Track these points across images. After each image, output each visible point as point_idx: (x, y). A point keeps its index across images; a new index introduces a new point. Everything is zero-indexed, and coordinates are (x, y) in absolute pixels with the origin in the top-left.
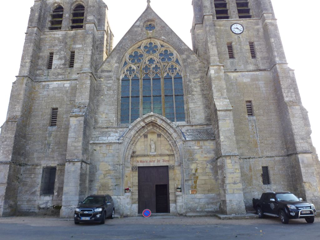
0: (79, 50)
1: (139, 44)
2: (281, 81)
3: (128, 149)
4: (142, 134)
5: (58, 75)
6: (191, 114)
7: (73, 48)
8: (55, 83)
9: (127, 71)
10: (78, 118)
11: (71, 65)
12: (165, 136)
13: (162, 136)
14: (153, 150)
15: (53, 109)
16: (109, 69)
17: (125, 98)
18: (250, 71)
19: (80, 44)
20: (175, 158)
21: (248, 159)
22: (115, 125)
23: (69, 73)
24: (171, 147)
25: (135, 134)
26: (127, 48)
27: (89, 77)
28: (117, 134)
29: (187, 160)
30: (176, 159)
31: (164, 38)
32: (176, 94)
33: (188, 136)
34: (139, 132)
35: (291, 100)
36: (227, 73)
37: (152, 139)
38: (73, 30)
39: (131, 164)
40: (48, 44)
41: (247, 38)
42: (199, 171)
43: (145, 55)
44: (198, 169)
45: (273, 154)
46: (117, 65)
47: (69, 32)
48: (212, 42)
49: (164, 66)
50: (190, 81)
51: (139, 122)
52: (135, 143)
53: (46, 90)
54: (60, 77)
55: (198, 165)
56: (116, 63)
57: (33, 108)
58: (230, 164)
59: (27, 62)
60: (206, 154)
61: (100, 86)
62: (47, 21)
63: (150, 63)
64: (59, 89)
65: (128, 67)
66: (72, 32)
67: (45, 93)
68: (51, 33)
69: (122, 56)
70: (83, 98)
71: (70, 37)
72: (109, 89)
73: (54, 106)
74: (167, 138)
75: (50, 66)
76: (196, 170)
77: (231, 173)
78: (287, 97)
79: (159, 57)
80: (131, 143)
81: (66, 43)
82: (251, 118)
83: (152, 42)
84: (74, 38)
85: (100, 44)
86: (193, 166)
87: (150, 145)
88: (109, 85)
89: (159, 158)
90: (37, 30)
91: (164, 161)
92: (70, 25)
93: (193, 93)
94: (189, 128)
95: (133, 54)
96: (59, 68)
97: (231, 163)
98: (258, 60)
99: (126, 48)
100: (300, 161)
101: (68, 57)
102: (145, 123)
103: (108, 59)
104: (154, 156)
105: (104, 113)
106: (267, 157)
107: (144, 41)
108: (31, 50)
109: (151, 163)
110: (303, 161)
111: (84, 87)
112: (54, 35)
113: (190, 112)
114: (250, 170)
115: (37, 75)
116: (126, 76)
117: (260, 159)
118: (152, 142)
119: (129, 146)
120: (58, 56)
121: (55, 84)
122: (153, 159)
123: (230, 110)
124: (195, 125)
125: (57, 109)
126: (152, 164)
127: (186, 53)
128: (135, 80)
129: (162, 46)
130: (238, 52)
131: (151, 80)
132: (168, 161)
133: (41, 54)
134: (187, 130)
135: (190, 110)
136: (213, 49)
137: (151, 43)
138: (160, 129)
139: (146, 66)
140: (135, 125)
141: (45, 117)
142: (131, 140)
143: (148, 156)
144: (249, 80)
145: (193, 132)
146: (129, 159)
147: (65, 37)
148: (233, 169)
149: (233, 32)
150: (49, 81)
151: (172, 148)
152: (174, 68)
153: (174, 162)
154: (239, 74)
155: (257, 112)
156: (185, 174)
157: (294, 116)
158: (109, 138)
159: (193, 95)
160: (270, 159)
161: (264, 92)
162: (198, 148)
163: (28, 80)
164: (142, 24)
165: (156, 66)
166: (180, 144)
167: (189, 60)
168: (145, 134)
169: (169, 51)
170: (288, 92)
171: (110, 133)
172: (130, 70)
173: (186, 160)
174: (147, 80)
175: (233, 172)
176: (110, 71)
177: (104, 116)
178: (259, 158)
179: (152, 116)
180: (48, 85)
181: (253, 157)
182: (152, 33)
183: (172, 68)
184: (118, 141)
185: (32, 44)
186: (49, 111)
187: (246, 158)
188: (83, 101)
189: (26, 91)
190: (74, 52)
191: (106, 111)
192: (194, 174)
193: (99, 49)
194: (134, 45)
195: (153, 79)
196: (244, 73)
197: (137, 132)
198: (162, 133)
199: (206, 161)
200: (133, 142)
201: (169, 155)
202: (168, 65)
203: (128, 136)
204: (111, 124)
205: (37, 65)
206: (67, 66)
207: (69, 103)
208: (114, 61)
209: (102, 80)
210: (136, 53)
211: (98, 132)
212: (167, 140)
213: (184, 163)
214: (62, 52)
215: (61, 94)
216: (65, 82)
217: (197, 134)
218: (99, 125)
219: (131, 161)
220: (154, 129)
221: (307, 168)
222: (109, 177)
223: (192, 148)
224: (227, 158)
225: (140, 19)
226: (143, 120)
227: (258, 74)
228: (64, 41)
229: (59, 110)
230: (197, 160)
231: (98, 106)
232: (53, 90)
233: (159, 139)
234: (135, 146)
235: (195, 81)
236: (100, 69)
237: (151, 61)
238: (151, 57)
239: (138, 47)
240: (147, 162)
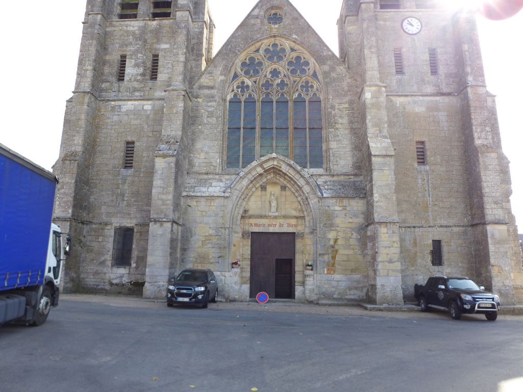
0: (165, 53)
1: (258, 45)
2: (472, 114)
3: (238, 206)
4: (258, 185)
5: (134, 91)
6: (331, 158)
7: (156, 49)
8: (130, 103)
9: (238, 87)
10: (166, 159)
11: (154, 76)
12: (292, 189)
13: (287, 188)
14: (273, 209)
15: (128, 143)
16: (211, 84)
17: (233, 130)
18: (426, 95)
19: (166, 43)
20: (305, 221)
21: (412, 229)
22: (218, 170)
23: (151, 89)
24: (301, 205)
25: (249, 185)
26: (239, 51)
27: (182, 97)
28: (222, 184)
29: (324, 226)
30: (307, 223)
31: (297, 37)
32: (311, 127)
33: (326, 191)
34: (254, 182)
35: (485, 143)
36: (391, 97)
37: (273, 193)
38: (155, 20)
39: (241, 227)
40: (118, 41)
41: (426, 42)
42: (340, 242)
43: (266, 63)
44: (339, 240)
45: (451, 222)
46: (222, 78)
47: (149, 23)
48: (370, 48)
49: (295, 82)
50: (333, 107)
51: (255, 168)
52: (247, 198)
53: (116, 113)
54: (137, 94)
55: (339, 234)
56: (221, 74)
57: (98, 140)
58: (385, 235)
59: (87, 70)
60: (352, 218)
61: (197, 110)
62: (115, 4)
63: (272, 77)
64: (136, 113)
65: (239, 81)
66: (155, 23)
67: (116, 118)
68: (122, 23)
69: (231, 64)
70: (173, 129)
71: (151, 31)
72: (211, 115)
73: (129, 139)
74: (294, 192)
75: (121, 77)
76: (336, 240)
77: (386, 247)
78: (479, 138)
79: (287, 67)
80: (242, 198)
81: (145, 41)
82: (423, 167)
83: (277, 42)
84: (157, 33)
85: (197, 43)
86: (332, 235)
87: (270, 202)
88: (210, 109)
89: (281, 221)
90: (101, 19)
91: (289, 225)
92: (151, 12)
93: (337, 127)
94: (328, 178)
95: (247, 61)
96: (134, 80)
97: (388, 233)
98: (440, 78)
99: (237, 51)
101: (149, 64)
102: (264, 168)
103: (209, 69)
104: (276, 217)
105: (202, 151)
106: (441, 226)
107: (266, 41)
108: (93, 50)
109: (270, 228)
110: (493, 235)
111: (175, 111)
112: (127, 27)
113: (331, 155)
114: (415, 244)
115: (102, 90)
116: (235, 95)
117: (430, 229)
118: (272, 197)
119: (239, 202)
120: (133, 61)
121: (129, 105)
122: (274, 222)
123: (391, 156)
124: (338, 175)
125: (133, 143)
126: (271, 230)
127: (329, 63)
128: (250, 102)
129: (292, 50)
130: (410, 64)
131: (274, 103)
132: (296, 226)
133: (108, 57)
134: (326, 182)
135: (331, 151)
136: (371, 59)
137: (275, 45)
138: (285, 178)
139: (267, 81)
140: (249, 172)
141: (116, 155)
142: (243, 193)
143: (265, 217)
144: (423, 109)
145: (334, 186)
146: (239, 221)
147: (143, 30)
148: (389, 242)
149: (405, 31)
150: (121, 100)
151: (302, 208)
152: (309, 85)
153: (304, 228)
154: (409, 99)
155: (432, 159)
156: (319, 246)
157: (486, 169)
158: (211, 189)
159: (337, 129)
160: (445, 229)
161: (445, 129)
162: (340, 209)
163: (90, 99)
164: (262, 13)
165: (282, 81)
166: (313, 201)
167: (333, 75)
168: (263, 185)
169: (302, 58)
170: (482, 131)
171: (211, 181)
172: (243, 87)
173: (322, 225)
174: (267, 102)
175: (389, 245)
176: (212, 88)
177: (202, 156)
178: (429, 227)
179: (274, 158)
180: (120, 106)
181: (421, 225)
182: (277, 28)
183: (307, 86)
184: (223, 194)
185: (95, 42)
186: (122, 146)
187: (410, 227)
188: (174, 133)
189: (88, 114)
190: (157, 56)
191: (206, 149)
192: (333, 247)
193: (195, 51)
194: (249, 47)
195: (276, 102)
196: (416, 98)
197: (252, 182)
198: (288, 185)
199: (350, 228)
200: (245, 196)
201: (297, 218)
202: (301, 81)
203: (239, 187)
204: (212, 168)
205: (103, 74)
206: (148, 77)
207: (151, 135)
208: (219, 73)
209: (200, 100)
210: (252, 59)
211: (193, 180)
212: (294, 195)
213: (318, 229)
214: (139, 55)
215: (138, 121)
216: (145, 102)
217: (340, 189)
218: (196, 169)
219: (241, 223)
220: (276, 179)
221: (497, 246)
222: (210, 246)
223: (332, 208)
224: (382, 226)
225: (260, 4)
226: (261, 165)
227: (439, 101)
228: (141, 36)
229: (137, 144)
230: (338, 226)
231: (193, 140)
232: (127, 115)
233: (284, 193)
234: (247, 202)
235: (341, 107)
236: (197, 84)
237: (275, 73)
238: (274, 66)
239: (255, 49)
240: (264, 225)
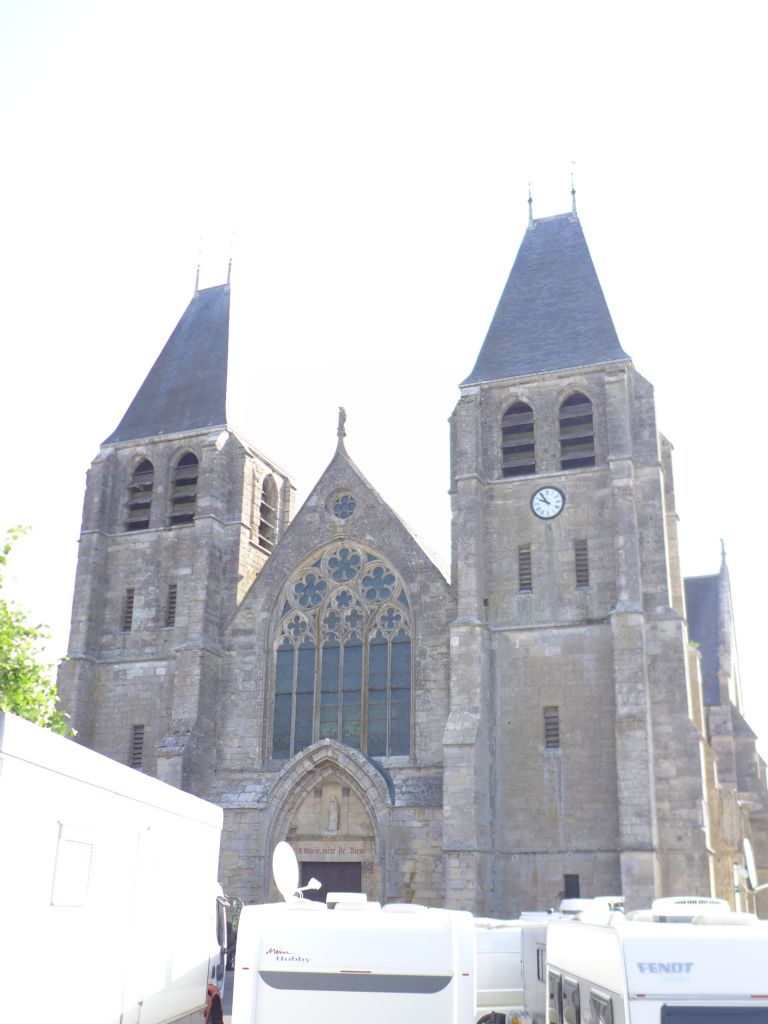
0: (185, 582)
1: (317, 555)
2: (616, 662)
3: (280, 823)
4: (310, 788)
5: (144, 646)
6: (418, 739)
7: (173, 578)
8: (138, 665)
9: (290, 626)
10: (171, 760)
11: (170, 622)
12: (358, 793)
13: (351, 792)
14: (333, 825)
15: (136, 727)
16: (249, 626)
17: (283, 696)
18: (563, 627)
19: (186, 566)
20: (375, 845)
21: (531, 856)
22: (257, 765)
23: (166, 641)
24: (369, 819)
25: (294, 788)
26: (288, 569)
28: (259, 788)
29: (395, 853)
30: (377, 847)
31: (372, 538)
32: (395, 686)
33: (400, 796)
34: (303, 784)
35: (634, 711)
36: (508, 634)
38: (170, 530)
40: (121, 567)
41: (570, 530)
42: (418, 878)
43: (331, 582)
44: (417, 875)
46: (264, 615)
47: (164, 534)
48: (466, 558)
49: (372, 611)
50: (423, 654)
51: (300, 762)
52: (294, 809)
53: (120, 682)
54: (148, 650)
55: (418, 865)
56: (264, 610)
57: (97, 725)
58: (456, 870)
59: (80, 622)
60: (436, 840)
61: (229, 670)
62: (120, 507)
63: (339, 606)
64: (146, 680)
65: (290, 617)
66: (171, 534)
67: (120, 690)
68: (129, 538)
69: (278, 591)
70: (187, 710)
71: (166, 548)
72: (248, 676)
73: (137, 722)
74: (360, 797)
75: (126, 624)
76: (413, 875)
77: (456, 890)
78: (625, 704)
79: (360, 587)
80: (286, 808)
81: (159, 565)
82: (552, 751)
83: (346, 546)
84: (175, 548)
85: (231, 560)
86: (407, 867)
88: (248, 668)
89: (342, 844)
90: (98, 540)
91: (353, 850)
92: (168, 515)
93: (428, 686)
94: (412, 773)
95: (304, 582)
96: (145, 629)
97: (460, 867)
98: (590, 592)
99: (285, 570)
100: (623, 869)
101: (164, 602)
102: (314, 763)
103: (247, 601)
104: (333, 838)
105: (236, 735)
106: (577, 851)
107: (328, 548)
108: (87, 590)
109: (326, 855)
110: (629, 870)
111: (189, 683)
112: (135, 543)
113: (418, 734)
114: (535, 881)
115: (103, 647)
116: (286, 640)
117: (559, 856)
118: (332, 805)
119: (282, 817)
120: (143, 598)
121: (137, 669)
122: (331, 845)
123: (471, 745)
124: (426, 767)
125: (142, 727)
126: (328, 858)
127: (419, 578)
128: (308, 650)
129: (371, 558)
130: (541, 571)
131: (342, 649)
132: (362, 851)
133: (109, 595)
134: (405, 781)
135: (417, 728)
136: (467, 578)
137: (344, 552)
138: (346, 777)
139: (332, 614)
140: (293, 769)
141: (119, 747)
142: (286, 803)
143: (320, 838)
144: (557, 651)
145: (415, 786)
147: (156, 545)
148: (460, 882)
149: (536, 514)
150: (125, 662)
152: (394, 615)
153: (373, 855)
154: (536, 634)
155: (568, 736)
156: (387, 885)
157: (627, 757)
158: (243, 797)
159: (428, 690)
160: (583, 856)
161: (592, 682)
162: (419, 824)
163: (83, 667)
164: (322, 502)
165: (354, 612)
166: (382, 813)
167: (426, 598)
168: (318, 786)
169: (385, 570)
170: (630, 691)
171: (245, 783)
172: (297, 625)
173: (392, 851)
174: (332, 649)
175: (460, 886)
176: (249, 632)
177: (236, 742)
178: (559, 852)
179: (327, 747)
180: (125, 671)
181: (545, 849)
182: (343, 526)
183: (391, 618)
184: (256, 805)
185: (90, 577)
186: (127, 733)
187: (526, 853)
188: (187, 716)
189: (80, 691)
190: (175, 586)
191: (241, 732)
192: (408, 886)
193: (227, 574)
194: (304, 560)
195: (345, 647)
196: (547, 633)
197: (298, 784)
198: (352, 786)
199: (434, 856)
200: (291, 803)
201: (363, 838)
202: (381, 610)
203: (279, 792)
204: (249, 761)
205: (103, 621)
206: (162, 623)
207: (165, 715)
208: (260, 607)
209: (234, 653)
210: (310, 578)
211: (221, 782)
212: (361, 802)
213: (387, 858)
214: (151, 588)
215: (149, 694)
216: (157, 664)
217: (423, 792)
218: (227, 764)
221: (636, 888)
222: (239, 884)
223: (408, 824)
224: (452, 856)
225: (319, 488)
226: (310, 757)
227: (584, 634)
228: (153, 560)
229: (147, 729)
230: (416, 853)
231: (223, 718)
232: (134, 684)
233: (346, 798)
234: (295, 815)
235: (435, 652)
236: (230, 628)
237: (344, 598)
238: (343, 587)
239: (314, 562)
240: (318, 851)
